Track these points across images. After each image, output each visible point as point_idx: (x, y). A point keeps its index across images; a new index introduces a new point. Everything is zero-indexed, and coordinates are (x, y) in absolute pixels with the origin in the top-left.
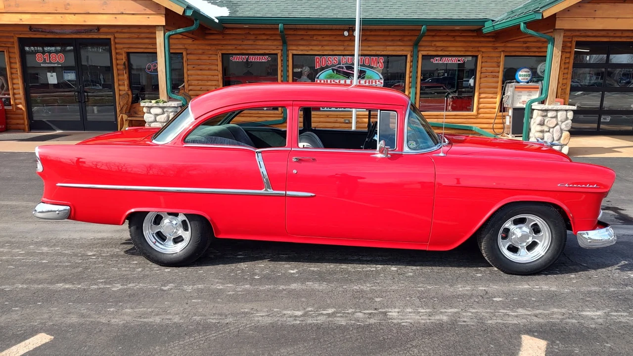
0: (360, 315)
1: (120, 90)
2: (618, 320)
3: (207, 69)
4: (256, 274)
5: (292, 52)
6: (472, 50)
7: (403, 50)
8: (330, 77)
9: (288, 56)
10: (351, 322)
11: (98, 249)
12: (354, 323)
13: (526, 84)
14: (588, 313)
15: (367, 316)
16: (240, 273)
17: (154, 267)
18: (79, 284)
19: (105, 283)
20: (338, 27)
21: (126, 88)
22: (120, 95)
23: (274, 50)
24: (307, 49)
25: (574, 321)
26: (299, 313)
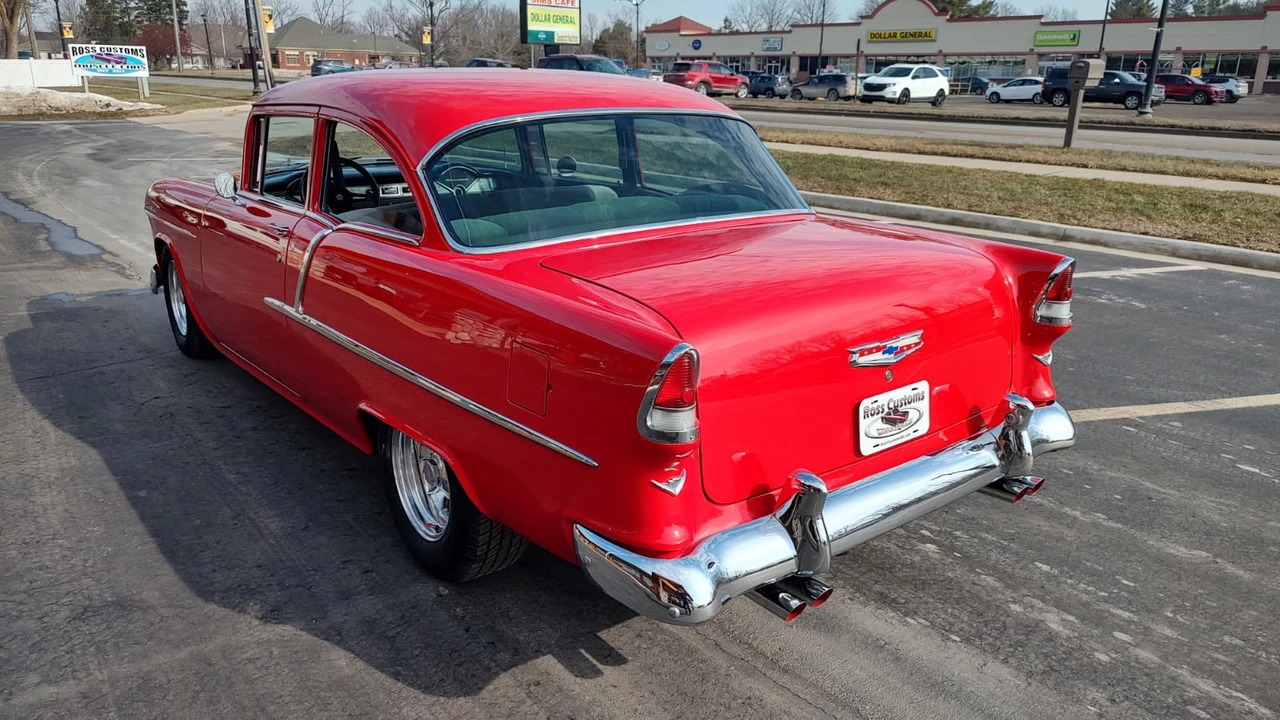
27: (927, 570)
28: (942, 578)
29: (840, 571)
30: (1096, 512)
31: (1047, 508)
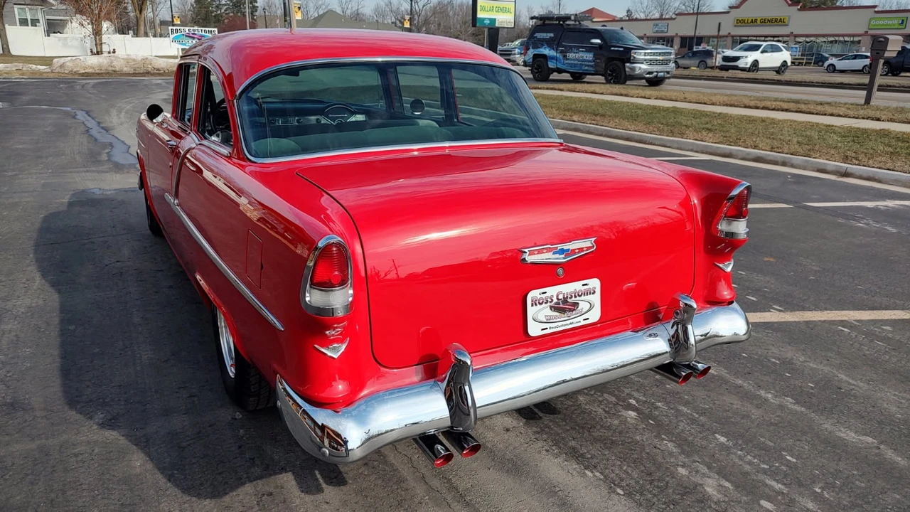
27: (620, 433)
28: (630, 440)
29: (549, 427)
30: (787, 396)
31: (745, 389)
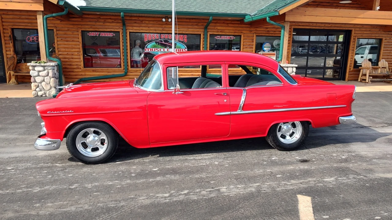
0: (204, 192)
1: (7, 54)
2: (343, 182)
3: (71, 40)
4: (132, 173)
5: (129, 30)
6: (238, 32)
7: (198, 31)
8: (154, 47)
9: (126, 33)
10: (200, 197)
11: (14, 164)
12: (202, 198)
13: (268, 52)
14: (327, 179)
15: (208, 193)
16: (121, 173)
17: (61, 174)
18: (7, 190)
19: (27, 187)
20: (159, 16)
21: (12, 53)
22: (7, 58)
23: (117, 29)
24: (139, 29)
25: (321, 184)
26: (167, 195)
